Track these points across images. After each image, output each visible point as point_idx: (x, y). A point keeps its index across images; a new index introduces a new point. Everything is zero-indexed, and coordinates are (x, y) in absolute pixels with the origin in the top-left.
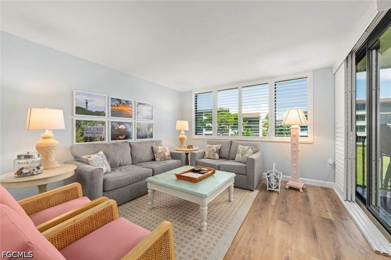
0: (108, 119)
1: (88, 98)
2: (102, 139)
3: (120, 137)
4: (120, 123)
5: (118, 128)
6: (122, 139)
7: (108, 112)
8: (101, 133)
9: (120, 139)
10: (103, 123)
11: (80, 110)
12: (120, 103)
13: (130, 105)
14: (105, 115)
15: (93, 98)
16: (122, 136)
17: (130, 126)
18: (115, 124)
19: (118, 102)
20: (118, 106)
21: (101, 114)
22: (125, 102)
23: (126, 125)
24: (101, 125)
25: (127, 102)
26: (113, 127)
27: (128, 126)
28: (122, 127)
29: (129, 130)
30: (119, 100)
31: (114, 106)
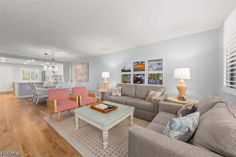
0: (132, 73)
1: (125, 65)
2: (130, 82)
3: (138, 82)
4: (137, 75)
5: (137, 77)
6: (138, 83)
7: (132, 70)
8: (129, 80)
9: (137, 83)
10: (130, 75)
11: (123, 71)
12: (138, 64)
13: (144, 64)
14: (131, 71)
15: (127, 65)
16: (139, 81)
17: (144, 76)
18: (135, 75)
19: (137, 64)
20: (137, 65)
21: (129, 71)
22: (140, 63)
23: (141, 75)
24: (129, 76)
25: (142, 62)
26: (134, 77)
27: (142, 76)
28: (139, 76)
29: (143, 78)
30: (137, 62)
31: (135, 66)
